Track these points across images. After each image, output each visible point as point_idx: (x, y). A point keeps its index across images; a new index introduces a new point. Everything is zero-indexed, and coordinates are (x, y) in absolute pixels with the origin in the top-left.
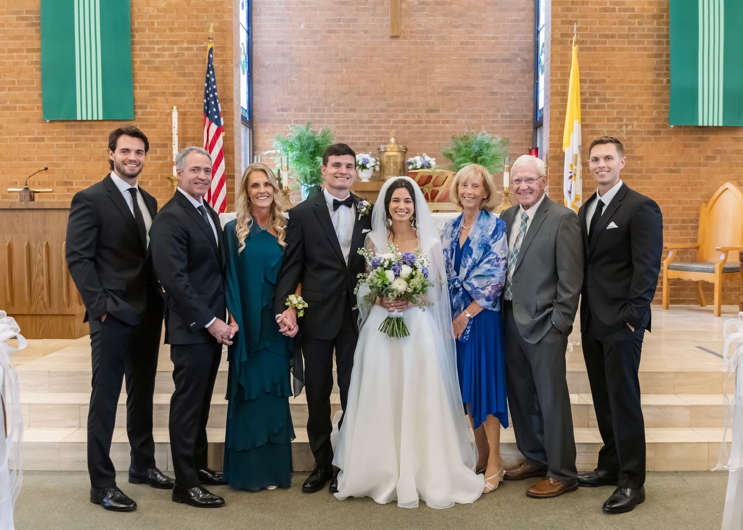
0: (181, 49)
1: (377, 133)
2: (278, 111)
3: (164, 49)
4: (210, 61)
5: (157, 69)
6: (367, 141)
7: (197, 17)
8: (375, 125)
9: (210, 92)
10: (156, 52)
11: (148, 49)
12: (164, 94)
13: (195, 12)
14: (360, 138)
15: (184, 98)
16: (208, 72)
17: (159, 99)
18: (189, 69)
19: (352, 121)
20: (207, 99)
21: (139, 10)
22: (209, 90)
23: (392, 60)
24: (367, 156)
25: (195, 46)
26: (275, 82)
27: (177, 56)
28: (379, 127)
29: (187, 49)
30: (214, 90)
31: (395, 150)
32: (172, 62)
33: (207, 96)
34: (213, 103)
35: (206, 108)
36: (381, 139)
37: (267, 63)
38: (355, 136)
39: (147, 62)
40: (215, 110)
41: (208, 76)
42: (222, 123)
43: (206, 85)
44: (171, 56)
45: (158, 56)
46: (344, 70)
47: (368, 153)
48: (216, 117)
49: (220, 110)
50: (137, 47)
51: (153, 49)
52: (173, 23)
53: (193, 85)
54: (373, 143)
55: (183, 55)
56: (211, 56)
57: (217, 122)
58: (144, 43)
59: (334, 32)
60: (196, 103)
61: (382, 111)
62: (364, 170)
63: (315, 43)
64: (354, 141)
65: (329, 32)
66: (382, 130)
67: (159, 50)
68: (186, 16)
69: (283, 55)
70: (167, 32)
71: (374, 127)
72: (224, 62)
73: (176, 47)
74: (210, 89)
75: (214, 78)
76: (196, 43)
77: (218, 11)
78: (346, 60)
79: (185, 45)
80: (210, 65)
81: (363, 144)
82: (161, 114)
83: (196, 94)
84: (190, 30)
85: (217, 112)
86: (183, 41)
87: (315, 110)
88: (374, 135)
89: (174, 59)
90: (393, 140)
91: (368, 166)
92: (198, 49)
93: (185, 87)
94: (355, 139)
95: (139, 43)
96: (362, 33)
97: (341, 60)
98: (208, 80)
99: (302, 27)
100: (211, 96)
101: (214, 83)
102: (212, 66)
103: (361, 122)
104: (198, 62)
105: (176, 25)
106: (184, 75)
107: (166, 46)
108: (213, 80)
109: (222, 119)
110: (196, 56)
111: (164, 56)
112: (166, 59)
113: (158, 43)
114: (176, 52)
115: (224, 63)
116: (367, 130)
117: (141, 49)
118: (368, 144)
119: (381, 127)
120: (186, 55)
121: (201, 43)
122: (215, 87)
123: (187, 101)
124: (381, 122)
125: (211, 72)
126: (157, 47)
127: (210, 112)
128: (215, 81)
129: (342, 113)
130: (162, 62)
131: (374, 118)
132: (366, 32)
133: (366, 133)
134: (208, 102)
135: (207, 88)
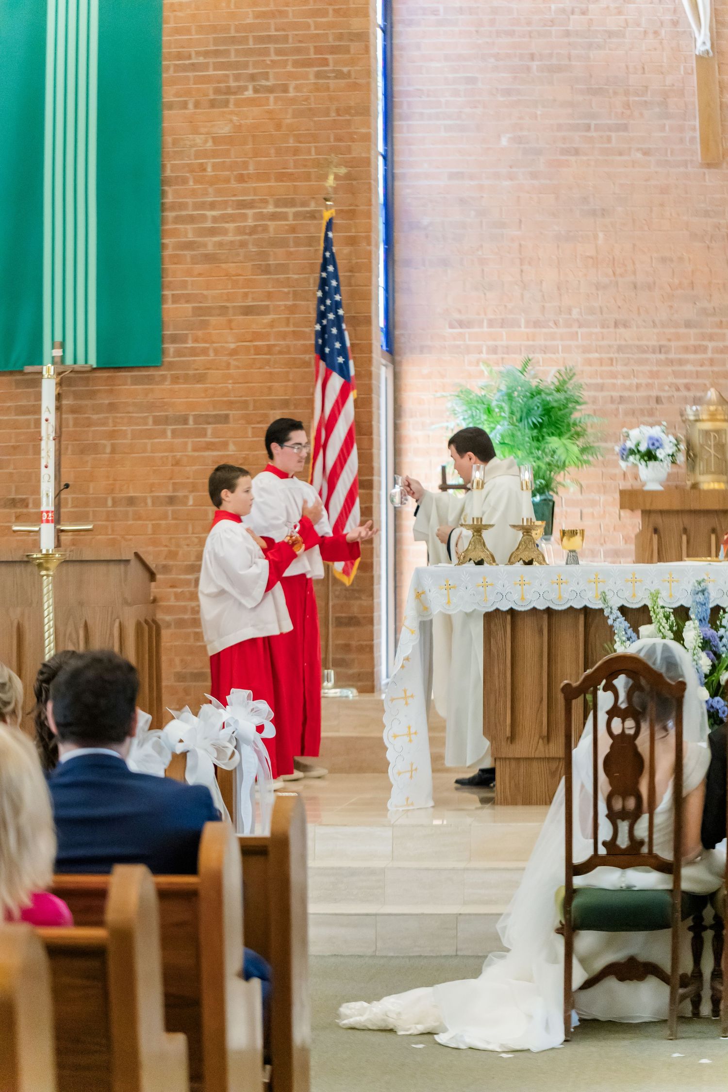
0: (261, 216)
1: (676, 374)
2: (451, 326)
3: (224, 218)
4: (328, 244)
5: (209, 258)
6: (654, 393)
7: (296, 151)
8: (672, 356)
9: (329, 309)
10: (209, 224)
11: (192, 219)
12: (223, 310)
13: (291, 143)
14: (638, 386)
15: (267, 319)
16: (324, 268)
17: (213, 320)
18: (277, 256)
19: (620, 349)
20: (321, 324)
21: (175, 142)
22: (325, 305)
23: (707, 214)
24: (656, 431)
25: (290, 211)
26: (445, 263)
27: (253, 230)
28: (681, 362)
29: (274, 217)
30: (338, 305)
31: (719, 417)
32: (243, 244)
33: (322, 315)
34: (334, 331)
35: (320, 341)
36: (688, 387)
37: (425, 221)
38: (627, 382)
39: (189, 245)
40: (338, 345)
41: (324, 275)
42: (352, 372)
43: (320, 294)
44: (240, 231)
45: (212, 232)
46: (601, 235)
47: (660, 424)
48: (341, 360)
49: (348, 344)
50: (170, 215)
51: (204, 218)
52: (245, 165)
53: (286, 290)
54: (670, 399)
55: (265, 229)
56: (330, 235)
57: (343, 371)
58: (182, 206)
59: (577, 152)
60: (291, 329)
61: (688, 324)
62: (651, 464)
63: (534, 176)
64: (626, 394)
65: (565, 152)
66: (689, 368)
67: (215, 219)
68: (272, 151)
69: (462, 201)
70: (234, 184)
71: (671, 362)
72: (352, 241)
73: (250, 212)
74: (328, 302)
75: (337, 281)
76: (291, 203)
77: (339, 139)
78: (604, 212)
79: (271, 209)
80: (328, 254)
81: (648, 398)
82: (216, 352)
83: (292, 309)
84: (280, 177)
85: (343, 351)
86: (265, 202)
87: (537, 324)
88: (671, 379)
89: (246, 237)
90: (712, 394)
91: (660, 454)
92: (296, 215)
93: (269, 296)
94: (628, 388)
95: (173, 207)
96: (639, 155)
97: (593, 213)
98: (324, 283)
99: (504, 142)
100: (331, 316)
101: (337, 290)
102: (332, 254)
103: (642, 350)
104: (297, 243)
105: (251, 170)
106: (267, 270)
107: (230, 211)
108: (334, 283)
109: (351, 363)
110: (293, 229)
111: (225, 232)
112: (230, 238)
113: (212, 206)
114: (250, 222)
115: (352, 245)
116: (655, 369)
117: (178, 220)
118: (658, 400)
119: (687, 362)
120: (271, 229)
121: (304, 204)
122: (338, 298)
123: (272, 324)
124: (686, 349)
125: (331, 268)
126: (210, 213)
127: (327, 350)
128: (338, 285)
129: (598, 330)
130: (220, 245)
131: (669, 340)
132: (646, 153)
133: (654, 375)
134: (324, 328)
135: (322, 301)
